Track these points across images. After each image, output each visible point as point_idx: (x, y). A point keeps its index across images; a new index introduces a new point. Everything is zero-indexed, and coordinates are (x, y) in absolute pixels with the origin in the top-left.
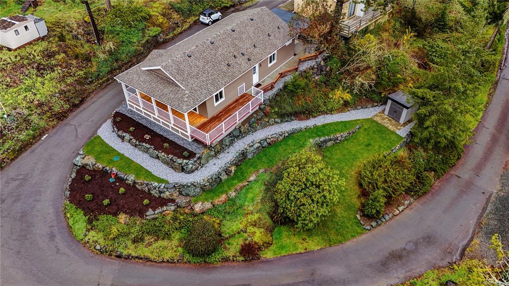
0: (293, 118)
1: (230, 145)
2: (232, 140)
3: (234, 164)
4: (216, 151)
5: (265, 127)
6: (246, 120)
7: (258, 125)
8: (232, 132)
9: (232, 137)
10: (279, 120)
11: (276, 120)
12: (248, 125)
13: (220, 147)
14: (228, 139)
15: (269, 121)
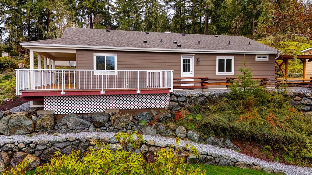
0: (228, 142)
1: (74, 129)
2: (84, 124)
3: (36, 152)
4: (38, 122)
5: (162, 136)
6: (133, 110)
7: (151, 125)
8: (92, 114)
9: (87, 121)
10: (195, 134)
11: (190, 132)
12: (131, 118)
13: (50, 122)
14: (77, 118)
15: (175, 130)
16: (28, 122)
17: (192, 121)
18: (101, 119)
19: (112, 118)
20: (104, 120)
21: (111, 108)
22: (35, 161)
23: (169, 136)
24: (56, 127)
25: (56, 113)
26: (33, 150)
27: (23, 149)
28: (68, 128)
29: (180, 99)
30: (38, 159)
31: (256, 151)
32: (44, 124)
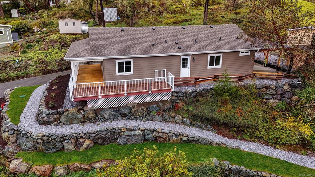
1: (109, 119)
2: (115, 115)
3: (91, 138)
4: (86, 116)
5: (166, 122)
6: (146, 103)
7: (159, 115)
8: (119, 107)
9: (116, 113)
10: (188, 121)
11: (185, 119)
12: (145, 109)
13: (93, 115)
14: (110, 112)
15: (175, 117)
16: (80, 116)
17: (186, 111)
18: (125, 111)
19: (133, 111)
20: (127, 112)
21: (131, 102)
22: (91, 143)
23: (171, 122)
24: (97, 118)
25: (95, 108)
26: (89, 137)
27: (83, 137)
28: (104, 118)
29: (179, 95)
30: (92, 142)
31: (227, 132)
32: (90, 117)
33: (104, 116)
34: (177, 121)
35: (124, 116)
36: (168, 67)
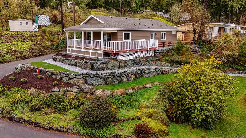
2: (133, 64)
3: (133, 74)
7: (154, 63)
10: (169, 64)
12: (146, 60)
15: (161, 64)
17: (165, 60)
19: (142, 61)
22: (134, 77)
24: (125, 66)
29: (159, 51)
32: (122, 65)
33: (128, 64)
34: (163, 65)
35: (138, 64)
36: (146, 38)
